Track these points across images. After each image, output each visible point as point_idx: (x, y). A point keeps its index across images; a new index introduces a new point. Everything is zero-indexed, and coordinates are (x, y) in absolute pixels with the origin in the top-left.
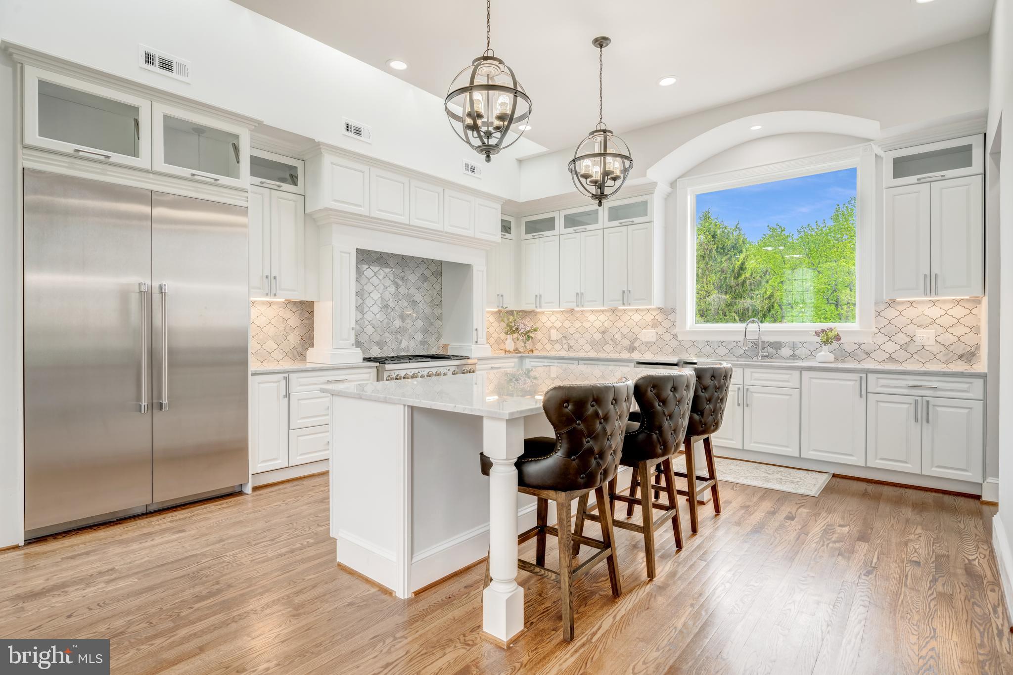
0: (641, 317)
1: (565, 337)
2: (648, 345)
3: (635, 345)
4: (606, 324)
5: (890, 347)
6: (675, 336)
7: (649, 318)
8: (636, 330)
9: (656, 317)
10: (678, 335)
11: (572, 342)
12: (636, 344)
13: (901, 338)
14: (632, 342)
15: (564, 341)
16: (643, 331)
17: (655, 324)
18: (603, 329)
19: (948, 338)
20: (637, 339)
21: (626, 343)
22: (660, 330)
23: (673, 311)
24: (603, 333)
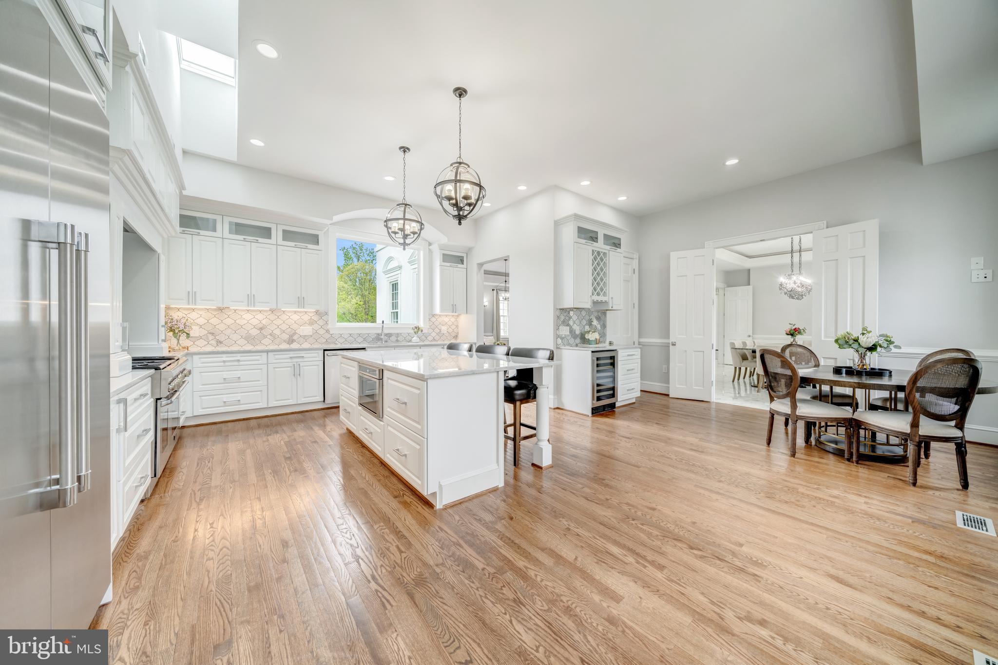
0: (299, 317)
1: (212, 334)
2: (306, 338)
3: (293, 338)
4: (264, 322)
5: (434, 334)
6: (327, 331)
7: (306, 318)
8: (295, 327)
9: (312, 318)
10: (330, 330)
11: (221, 338)
12: (295, 337)
13: (437, 330)
14: (291, 336)
15: (211, 337)
16: (301, 327)
17: (311, 323)
18: (261, 325)
19: (450, 330)
20: (295, 333)
21: (286, 337)
22: (316, 327)
23: (326, 314)
24: (261, 329)
